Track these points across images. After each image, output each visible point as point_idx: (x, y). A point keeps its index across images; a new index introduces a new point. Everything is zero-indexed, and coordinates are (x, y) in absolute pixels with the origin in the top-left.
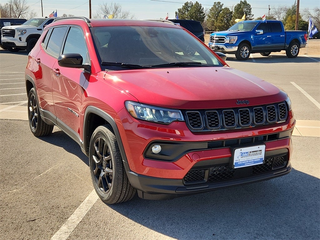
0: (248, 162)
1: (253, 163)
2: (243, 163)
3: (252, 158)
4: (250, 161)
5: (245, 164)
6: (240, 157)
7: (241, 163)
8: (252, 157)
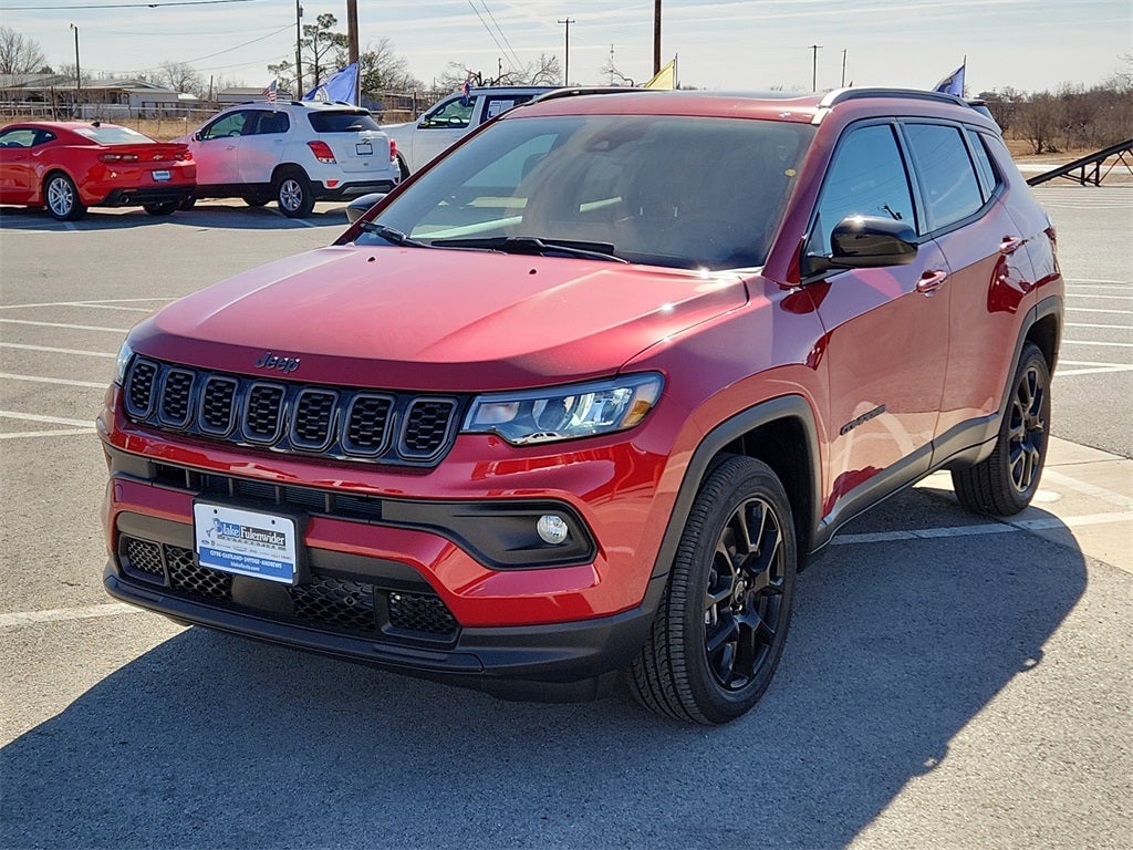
0: (240, 558)
1: (258, 569)
2: (225, 556)
3: (255, 552)
4: (246, 560)
5: (232, 564)
6: (214, 533)
7: (219, 554)
8: (255, 548)
